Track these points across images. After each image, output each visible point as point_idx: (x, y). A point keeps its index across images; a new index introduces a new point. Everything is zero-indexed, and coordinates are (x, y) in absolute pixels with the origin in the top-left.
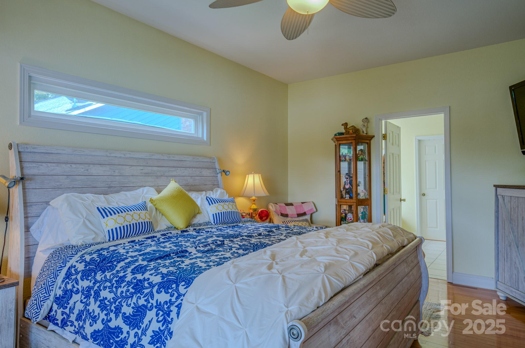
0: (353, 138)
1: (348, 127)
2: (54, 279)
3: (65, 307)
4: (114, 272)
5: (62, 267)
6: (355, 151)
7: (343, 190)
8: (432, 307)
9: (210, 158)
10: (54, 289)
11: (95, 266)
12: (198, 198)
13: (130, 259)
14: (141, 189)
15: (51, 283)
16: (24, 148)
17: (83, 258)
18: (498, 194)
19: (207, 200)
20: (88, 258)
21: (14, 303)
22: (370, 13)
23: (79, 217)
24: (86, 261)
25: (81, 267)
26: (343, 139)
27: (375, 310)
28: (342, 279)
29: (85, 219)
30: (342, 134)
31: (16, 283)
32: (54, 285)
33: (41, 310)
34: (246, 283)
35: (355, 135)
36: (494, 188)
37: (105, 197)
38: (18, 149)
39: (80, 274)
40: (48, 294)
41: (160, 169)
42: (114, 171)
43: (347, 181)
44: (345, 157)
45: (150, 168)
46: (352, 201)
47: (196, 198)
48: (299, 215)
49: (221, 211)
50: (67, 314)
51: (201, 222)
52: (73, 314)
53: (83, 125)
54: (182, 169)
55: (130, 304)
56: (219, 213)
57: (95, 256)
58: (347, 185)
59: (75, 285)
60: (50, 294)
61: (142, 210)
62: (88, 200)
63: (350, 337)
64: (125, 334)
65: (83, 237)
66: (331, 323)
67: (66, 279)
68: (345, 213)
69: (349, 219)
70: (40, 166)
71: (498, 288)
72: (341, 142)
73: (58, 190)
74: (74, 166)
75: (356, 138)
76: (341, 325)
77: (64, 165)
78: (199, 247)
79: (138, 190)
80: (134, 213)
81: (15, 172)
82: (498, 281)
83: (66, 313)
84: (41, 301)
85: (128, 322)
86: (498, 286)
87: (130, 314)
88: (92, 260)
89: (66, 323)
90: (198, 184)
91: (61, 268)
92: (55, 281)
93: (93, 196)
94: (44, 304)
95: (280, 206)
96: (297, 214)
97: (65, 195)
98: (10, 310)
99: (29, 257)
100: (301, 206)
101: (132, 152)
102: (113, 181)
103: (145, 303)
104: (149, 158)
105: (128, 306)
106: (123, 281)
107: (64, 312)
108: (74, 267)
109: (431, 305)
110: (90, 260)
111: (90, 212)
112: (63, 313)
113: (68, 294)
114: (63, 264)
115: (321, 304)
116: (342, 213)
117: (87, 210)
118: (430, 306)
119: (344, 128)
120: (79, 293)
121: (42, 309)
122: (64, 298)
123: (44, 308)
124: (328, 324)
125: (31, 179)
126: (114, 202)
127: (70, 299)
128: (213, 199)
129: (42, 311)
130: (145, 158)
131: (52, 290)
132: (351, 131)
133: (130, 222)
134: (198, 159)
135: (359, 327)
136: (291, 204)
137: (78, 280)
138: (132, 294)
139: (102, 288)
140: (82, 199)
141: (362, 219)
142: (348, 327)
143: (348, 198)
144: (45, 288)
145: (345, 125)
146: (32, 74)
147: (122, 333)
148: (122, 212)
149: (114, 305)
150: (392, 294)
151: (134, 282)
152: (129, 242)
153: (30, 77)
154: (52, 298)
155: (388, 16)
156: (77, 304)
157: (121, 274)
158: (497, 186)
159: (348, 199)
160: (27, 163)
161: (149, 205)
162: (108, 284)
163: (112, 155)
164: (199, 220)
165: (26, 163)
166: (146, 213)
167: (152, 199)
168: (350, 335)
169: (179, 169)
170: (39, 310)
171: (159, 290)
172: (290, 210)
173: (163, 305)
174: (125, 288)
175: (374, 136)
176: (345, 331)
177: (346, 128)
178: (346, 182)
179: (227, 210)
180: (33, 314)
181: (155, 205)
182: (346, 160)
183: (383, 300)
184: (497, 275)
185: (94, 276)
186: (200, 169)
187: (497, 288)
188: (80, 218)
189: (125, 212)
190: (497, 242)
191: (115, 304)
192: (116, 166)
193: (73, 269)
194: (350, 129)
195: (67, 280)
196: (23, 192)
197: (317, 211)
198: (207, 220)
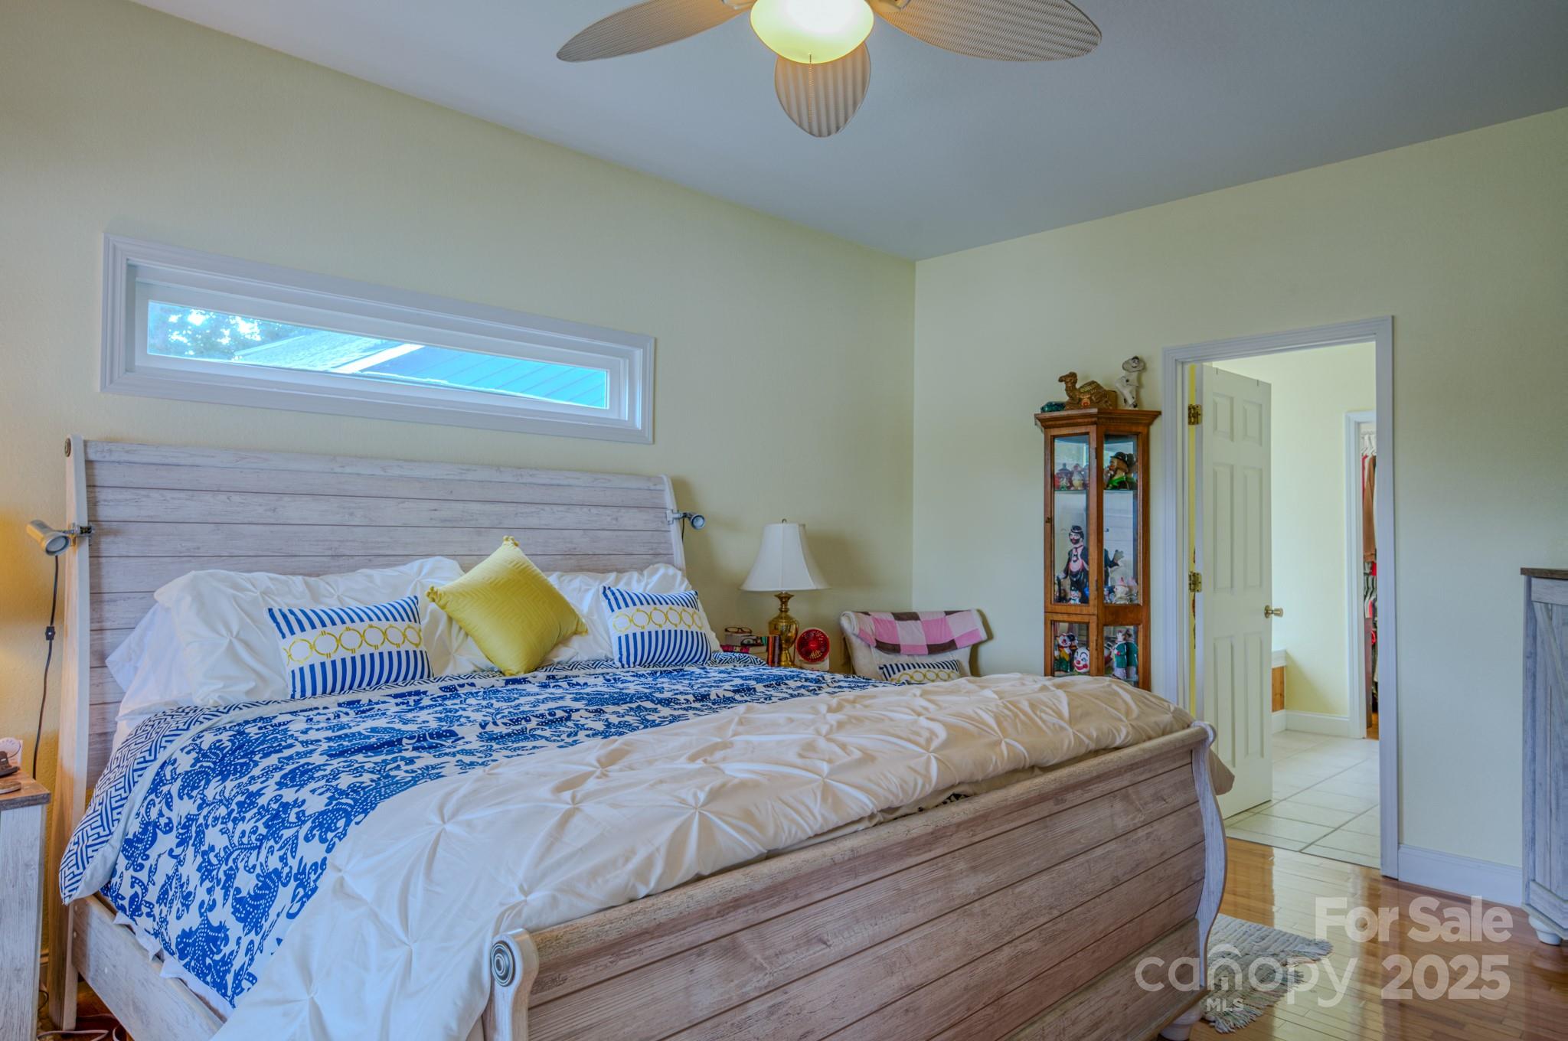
0: (1090, 420)
1: (1078, 386)
2: (125, 792)
3: (137, 865)
4: (245, 780)
5: (145, 761)
6: (1097, 458)
7: (1066, 577)
8: (1287, 949)
9: (649, 478)
10: (123, 818)
11: (215, 763)
12: (587, 590)
13: (299, 748)
14: (417, 563)
15: (116, 802)
16: (102, 451)
17: (198, 742)
18: (1533, 598)
19: (606, 596)
20: (208, 740)
21: (38, 849)
22: (1019, 47)
23: (218, 633)
24: (201, 749)
25: (185, 763)
26: (1061, 422)
27: (926, 930)
28: (760, 827)
29: (234, 640)
30: (1060, 406)
31: (43, 798)
32: (122, 806)
33: (84, 868)
34: (469, 825)
35: (1094, 411)
36: (1523, 578)
37: (306, 584)
38: (86, 453)
39: (179, 782)
40: (106, 828)
41: (488, 507)
42: (352, 514)
43: (1076, 548)
44: (1069, 475)
45: (460, 506)
46: (1085, 609)
47: (580, 590)
48: (934, 649)
49: (643, 627)
50: (143, 884)
51: (583, 657)
52: (154, 884)
53: (275, 390)
54: (555, 508)
55: (254, 867)
56: (635, 635)
57: (225, 736)
58: (1075, 561)
59: (165, 811)
60: (113, 829)
61: (395, 620)
62: (253, 589)
63: (785, 997)
64: (232, 946)
65: (221, 685)
66: (706, 951)
67: (152, 793)
68: (1070, 647)
69: (1081, 665)
70: (144, 499)
71: (1531, 903)
72: (1056, 432)
73: (190, 562)
74: (236, 498)
75: (1098, 418)
76: (751, 960)
77: (208, 497)
78: (495, 723)
79: (409, 565)
80: (371, 626)
81: (75, 515)
82: (1534, 880)
83: (140, 881)
84: (87, 847)
85: (241, 913)
86: (1531, 896)
87: (249, 893)
88: (216, 746)
89: (138, 908)
90: (606, 552)
91: (144, 765)
92: (126, 798)
93: (271, 579)
94: (95, 854)
95: (876, 621)
96: (928, 646)
97: (193, 573)
98: (27, 866)
99: (105, 734)
100: (943, 621)
101: (406, 461)
102: (347, 541)
103: (279, 865)
104: (457, 478)
105: (249, 872)
106: (253, 804)
107: (136, 879)
108: (173, 764)
109: (1288, 943)
110: (210, 748)
111: (254, 621)
112: (135, 881)
113: (150, 830)
114: (150, 755)
115: (643, 891)
116: (1062, 647)
117: (242, 614)
118: (1283, 944)
119: (1066, 390)
120: (171, 830)
121: (89, 868)
122: (140, 841)
123: (94, 864)
124: (692, 951)
125: (115, 533)
126: (332, 595)
127: (151, 845)
128: (622, 595)
129: (88, 872)
130: (445, 477)
131: (118, 820)
132: (1086, 399)
133: (353, 651)
134: (609, 480)
135: (834, 971)
136: (914, 617)
137: (171, 797)
138: (262, 839)
139: (209, 822)
140: (236, 587)
141: (1118, 666)
142: (787, 968)
143: (1077, 601)
144: (101, 814)
145: (1070, 379)
146: (135, 261)
147: (226, 939)
148: (334, 623)
149: (224, 867)
150: (1026, 888)
151: (273, 809)
152: (340, 705)
153: (132, 269)
154: (116, 840)
155: (1079, 52)
156: (162, 857)
157: (253, 788)
158: (1530, 573)
159: (1075, 605)
160: (110, 490)
161: (428, 608)
162: (223, 811)
163: (348, 470)
164: (575, 650)
165: (105, 490)
166: (409, 627)
167: (435, 589)
168: (786, 993)
169: (547, 508)
170: (81, 870)
171: (311, 833)
172: (909, 635)
173: (309, 873)
174: (252, 823)
175: (1159, 413)
176: (768, 979)
177: (1071, 389)
178: (1074, 552)
179: (660, 626)
180: (67, 879)
181: (443, 607)
182: (1072, 485)
183: (976, 904)
184: (1531, 863)
185: (203, 790)
186: (615, 509)
187: (1529, 905)
188: (222, 636)
189: (343, 622)
190: (1529, 753)
191: (227, 864)
192: (358, 500)
193: (170, 767)
194: (1082, 390)
195: (153, 796)
196: (91, 565)
197: (990, 636)
198: (600, 653)
